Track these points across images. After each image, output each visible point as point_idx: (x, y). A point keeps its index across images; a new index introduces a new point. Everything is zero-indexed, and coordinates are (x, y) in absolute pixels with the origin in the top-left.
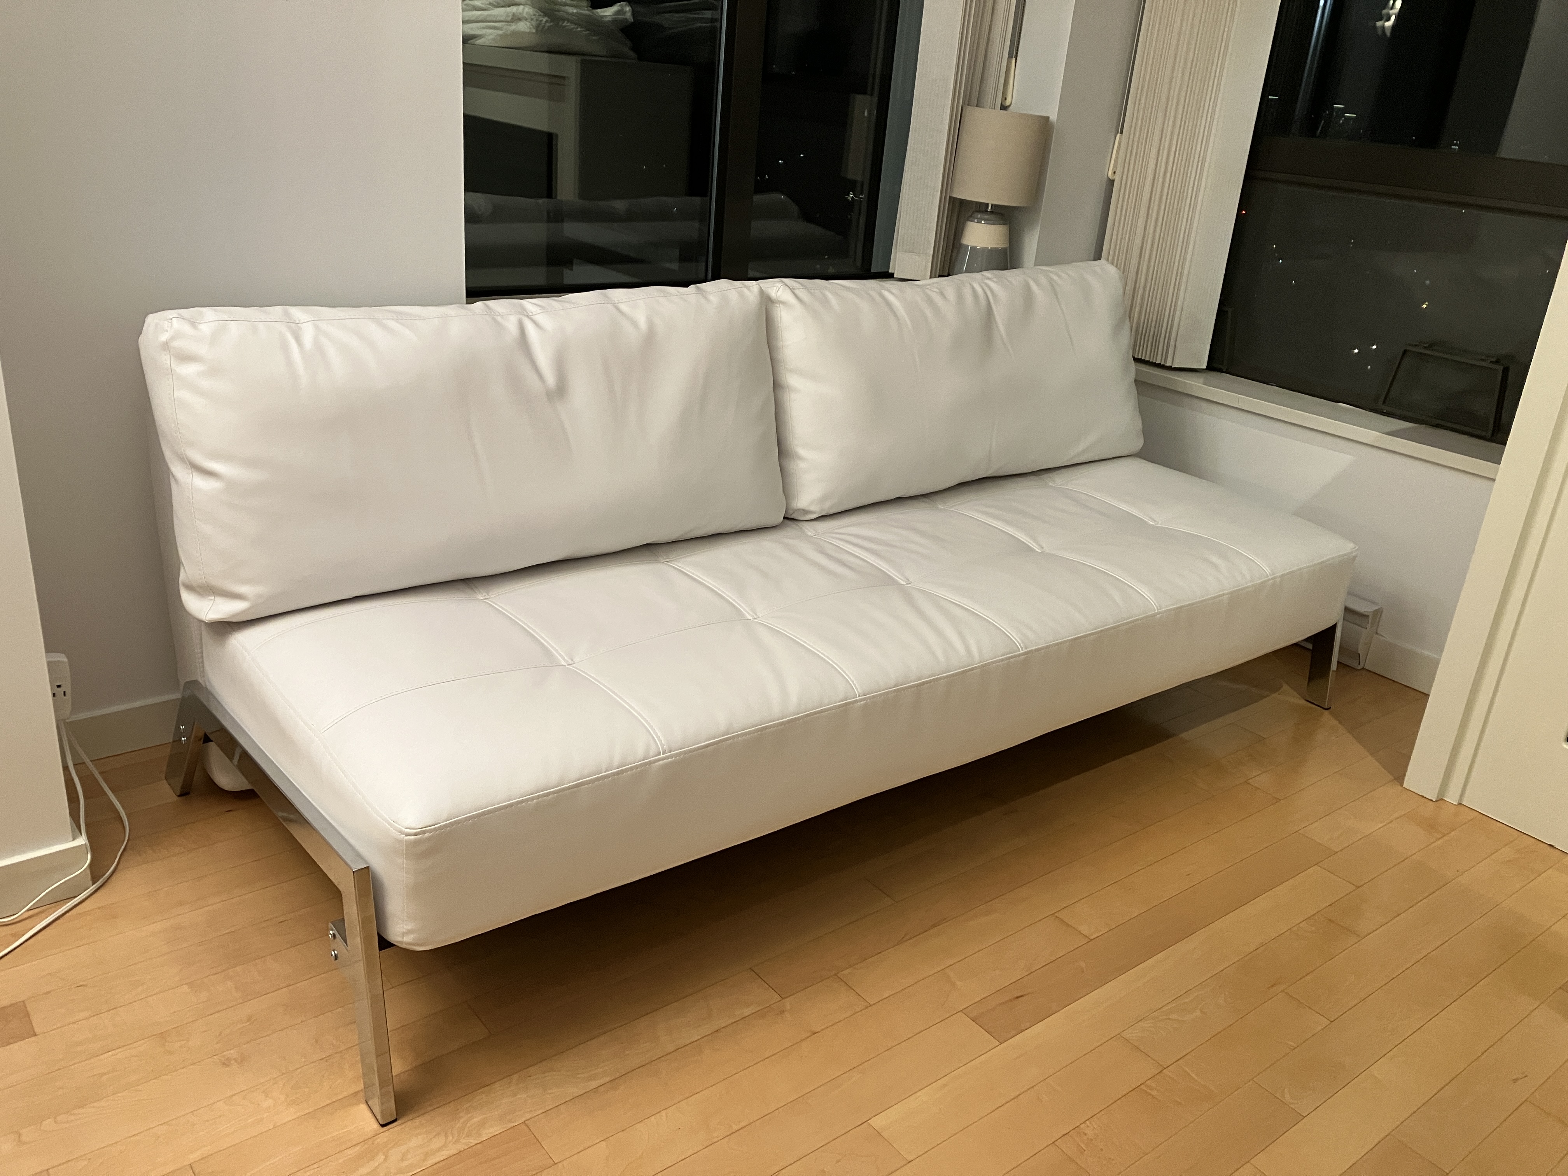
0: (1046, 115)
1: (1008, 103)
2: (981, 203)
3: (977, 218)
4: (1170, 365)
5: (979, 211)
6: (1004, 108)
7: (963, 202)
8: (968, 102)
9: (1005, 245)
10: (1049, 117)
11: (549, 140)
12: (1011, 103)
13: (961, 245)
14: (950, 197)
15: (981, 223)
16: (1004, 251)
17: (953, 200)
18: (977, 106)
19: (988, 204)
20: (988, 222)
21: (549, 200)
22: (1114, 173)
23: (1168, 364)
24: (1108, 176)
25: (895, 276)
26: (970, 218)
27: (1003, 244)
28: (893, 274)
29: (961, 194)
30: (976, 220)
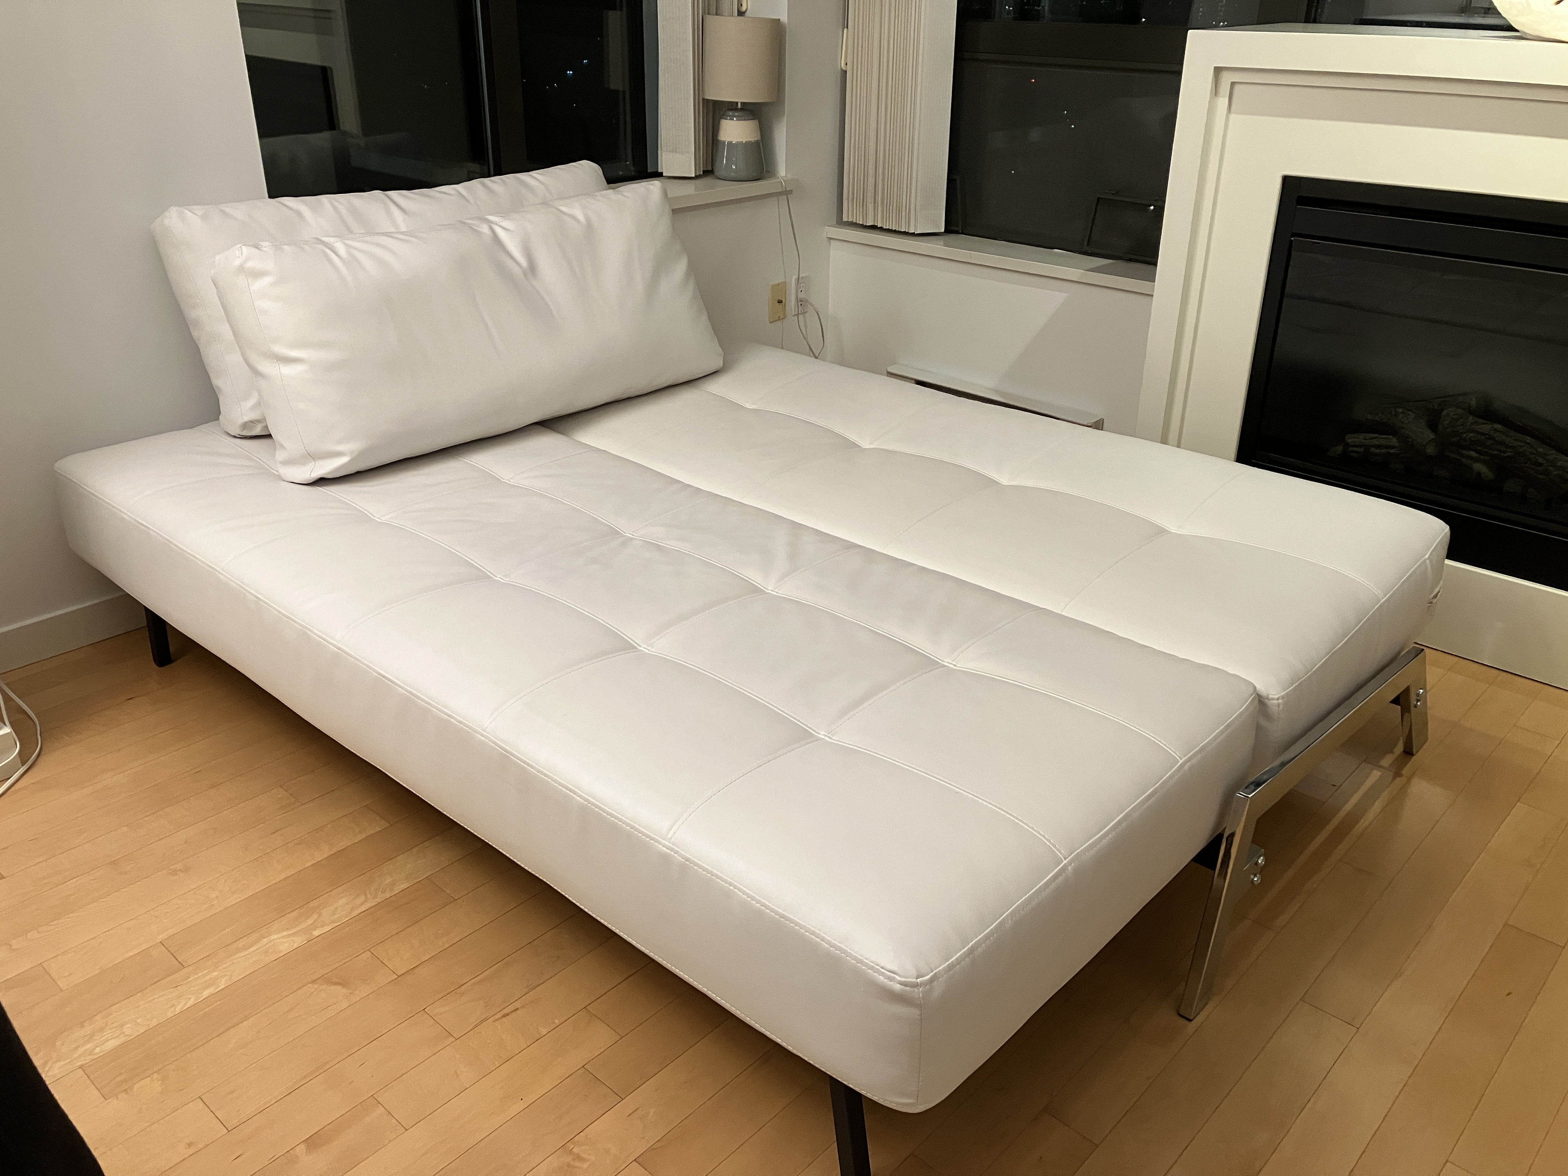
0: (778, 18)
1: (744, 9)
2: (732, 102)
3: (729, 116)
4: (913, 232)
5: (731, 110)
6: (741, 14)
7: (715, 102)
8: (707, 11)
9: (758, 138)
10: (780, 19)
11: (324, 74)
12: (747, 9)
13: (718, 141)
14: (703, 99)
15: (733, 120)
16: (757, 143)
17: (706, 102)
18: (716, 14)
19: (737, 103)
20: (739, 119)
21: (333, 132)
22: (846, 64)
23: (911, 231)
24: (841, 68)
25: (664, 175)
26: (723, 116)
27: (757, 137)
28: (662, 173)
29: (712, 96)
30: (728, 118)
